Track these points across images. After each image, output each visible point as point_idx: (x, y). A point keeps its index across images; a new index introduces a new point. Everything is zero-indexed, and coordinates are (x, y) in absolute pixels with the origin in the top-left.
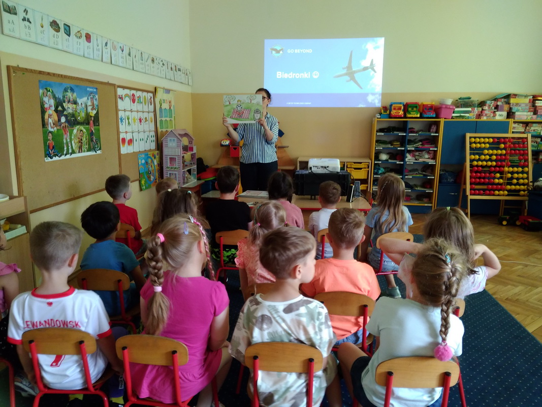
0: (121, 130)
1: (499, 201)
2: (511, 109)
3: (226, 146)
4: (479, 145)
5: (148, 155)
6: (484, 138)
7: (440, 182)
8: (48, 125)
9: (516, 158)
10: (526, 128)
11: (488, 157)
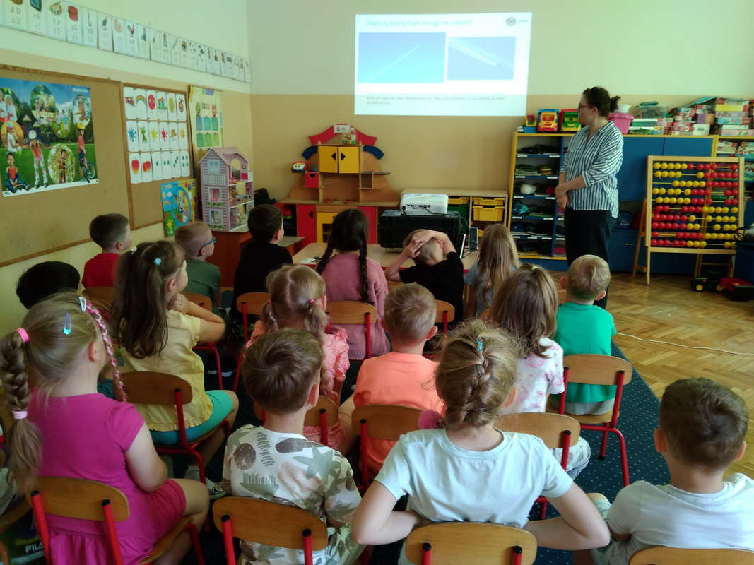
0: (129, 150)
1: (695, 255)
2: (716, 120)
3: (299, 171)
4: (666, 174)
5: (177, 184)
6: (675, 163)
8: (7, 142)
9: (721, 193)
10: (737, 149)
11: (679, 191)
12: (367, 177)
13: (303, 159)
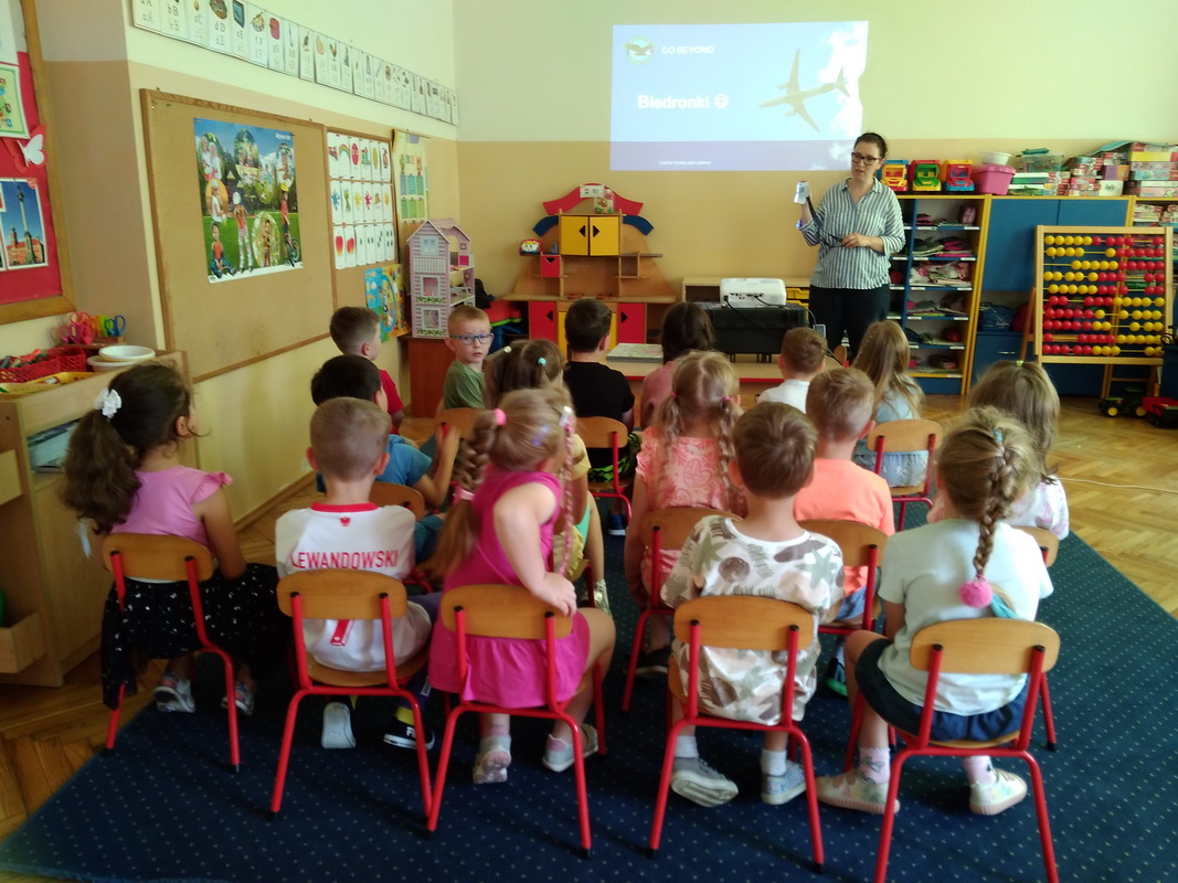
0: (334, 221)
1: (1102, 367)
2: (1131, 173)
3: (531, 253)
4: (1062, 251)
6: (1074, 235)
7: (980, 328)
8: (211, 208)
9: (1139, 278)
10: (1162, 214)
11: (1081, 276)
12: (631, 260)
13: (535, 236)
